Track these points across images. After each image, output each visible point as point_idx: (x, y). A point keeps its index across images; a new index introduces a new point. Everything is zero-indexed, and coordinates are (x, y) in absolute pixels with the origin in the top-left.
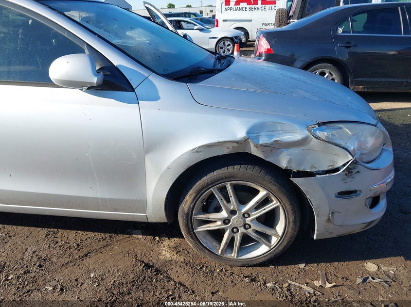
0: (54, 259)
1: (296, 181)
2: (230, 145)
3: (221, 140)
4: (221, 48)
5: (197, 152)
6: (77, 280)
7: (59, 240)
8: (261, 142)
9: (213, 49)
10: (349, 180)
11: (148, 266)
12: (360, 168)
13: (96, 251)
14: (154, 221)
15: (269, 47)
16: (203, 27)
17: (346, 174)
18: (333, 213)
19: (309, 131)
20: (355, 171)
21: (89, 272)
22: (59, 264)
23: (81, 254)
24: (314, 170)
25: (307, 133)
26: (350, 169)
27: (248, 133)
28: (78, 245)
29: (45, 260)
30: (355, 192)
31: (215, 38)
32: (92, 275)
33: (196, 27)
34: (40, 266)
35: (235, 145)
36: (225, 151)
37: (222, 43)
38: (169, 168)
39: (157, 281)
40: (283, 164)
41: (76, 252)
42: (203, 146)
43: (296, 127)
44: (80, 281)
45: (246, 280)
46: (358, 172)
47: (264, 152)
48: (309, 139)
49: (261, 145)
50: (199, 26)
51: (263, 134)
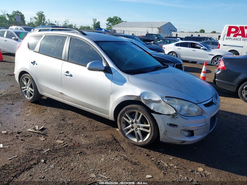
0: (88, 128)
1: (153, 114)
2: (135, 97)
3: (132, 95)
4: (215, 61)
5: (125, 97)
6: (91, 136)
7: (92, 123)
8: (145, 98)
9: (210, 61)
10: (173, 120)
11: (115, 139)
12: (178, 116)
13: (101, 130)
14: (111, 119)
15: (224, 66)
16: (206, 48)
17: (172, 117)
18: (166, 131)
19: (161, 98)
20: (176, 117)
21: (96, 135)
22: (88, 130)
23: (96, 129)
24: (162, 113)
25: (160, 99)
26: (174, 115)
27: (141, 94)
28: (97, 127)
29: (85, 128)
30: (177, 126)
31: (213, 55)
32: (96, 136)
33: (202, 48)
34: (83, 129)
35: (137, 97)
36: (133, 99)
37: (217, 58)
38: (116, 101)
39: (115, 144)
40: (152, 108)
41: (95, 128)
42: (127, 95)
43: (157, 96)
44: (92, 136)
45: (145, 155)
46: (177, 118)
47: (145, 102)
48: (161, 101)
49: (145, 99)
50: (204, 47)
51: (146, 96)
